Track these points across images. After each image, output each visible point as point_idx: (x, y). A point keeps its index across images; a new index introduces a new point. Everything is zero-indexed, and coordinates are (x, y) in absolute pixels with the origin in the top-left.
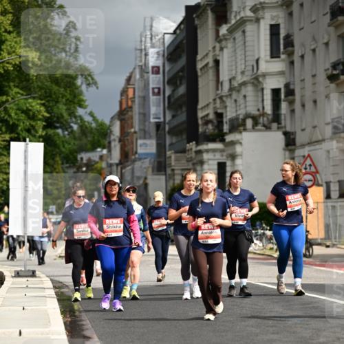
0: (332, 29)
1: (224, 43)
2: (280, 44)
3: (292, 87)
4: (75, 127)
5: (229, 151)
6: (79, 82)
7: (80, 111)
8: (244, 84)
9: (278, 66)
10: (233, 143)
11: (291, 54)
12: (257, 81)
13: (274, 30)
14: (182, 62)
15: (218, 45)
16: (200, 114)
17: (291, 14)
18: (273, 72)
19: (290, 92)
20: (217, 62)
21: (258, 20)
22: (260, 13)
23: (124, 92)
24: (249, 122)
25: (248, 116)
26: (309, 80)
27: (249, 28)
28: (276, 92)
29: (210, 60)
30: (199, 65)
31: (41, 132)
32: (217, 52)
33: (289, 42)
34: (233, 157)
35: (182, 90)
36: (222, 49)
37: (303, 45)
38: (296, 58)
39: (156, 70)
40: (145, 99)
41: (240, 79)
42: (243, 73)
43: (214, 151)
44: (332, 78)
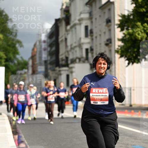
0: (106, 27)
1: (68, 32)
2: (88, 32)
3: (92, 48)
4: (16, 62)
5: (70, 70)
6: (17, 45)
7: (18, 56)
8: (75, 47)
9: (88, 40)
10: (72, 68)
11: (92, 36)
12: (80, 46)
13: (86, 28)
14: (54, 39)
15: (66, 33)
16: (60, 57)
17: (92, 22)
18: (86, 42)
19: (92, 50)
20: (66, 39)
21: (80, 24)
22: (81, 22)
23: (33, 49)
24: (77, 60)
25: (77, 58)
26: (98, 45)
27: (78, 27)
28: (87, 50)
29: (63, 38)
30: (60, 40)
31: (4, 63)
32: (66, 35)
33: (91, 32)
34: (72, 72)
35: (54, 49)
36: (68, 34)
37: (96, 33)
38: (94, 37)
39: (44, 42)
40: (40, 52)
41: (74, 45)
42: (75, 43)
43: (65, 70)
44: (107, 45)
